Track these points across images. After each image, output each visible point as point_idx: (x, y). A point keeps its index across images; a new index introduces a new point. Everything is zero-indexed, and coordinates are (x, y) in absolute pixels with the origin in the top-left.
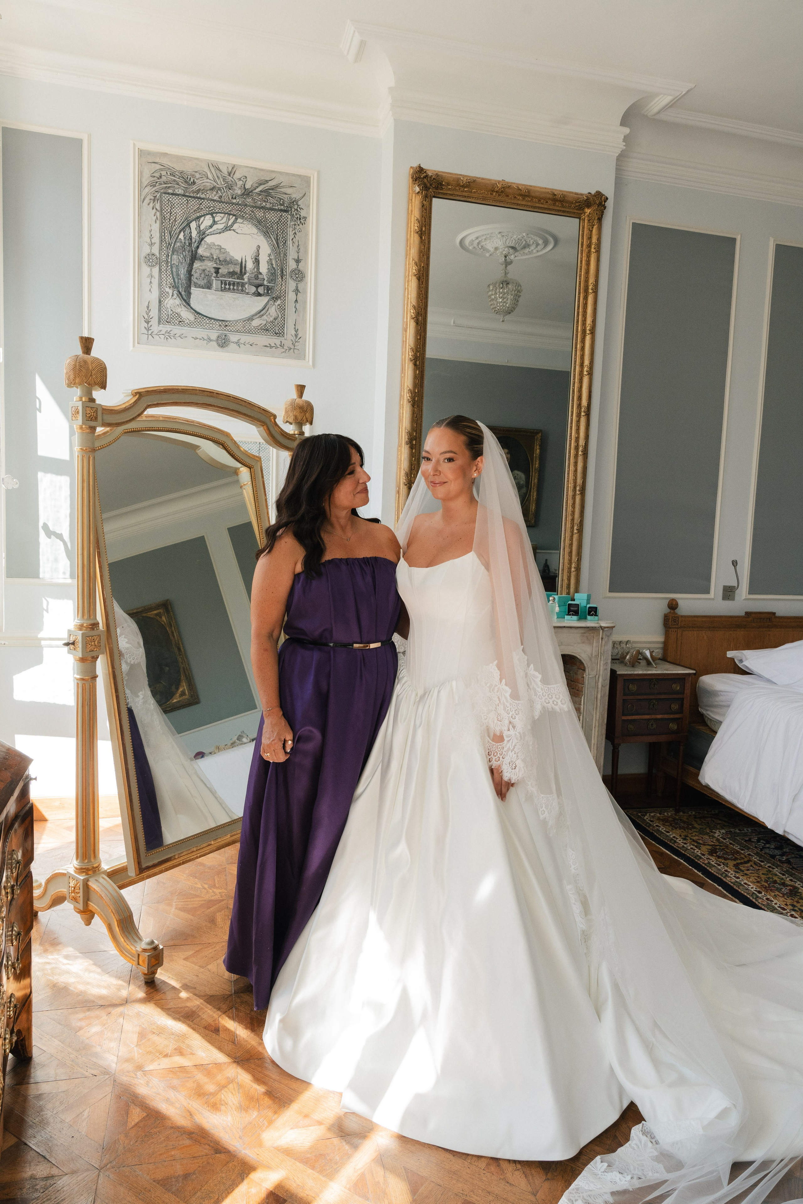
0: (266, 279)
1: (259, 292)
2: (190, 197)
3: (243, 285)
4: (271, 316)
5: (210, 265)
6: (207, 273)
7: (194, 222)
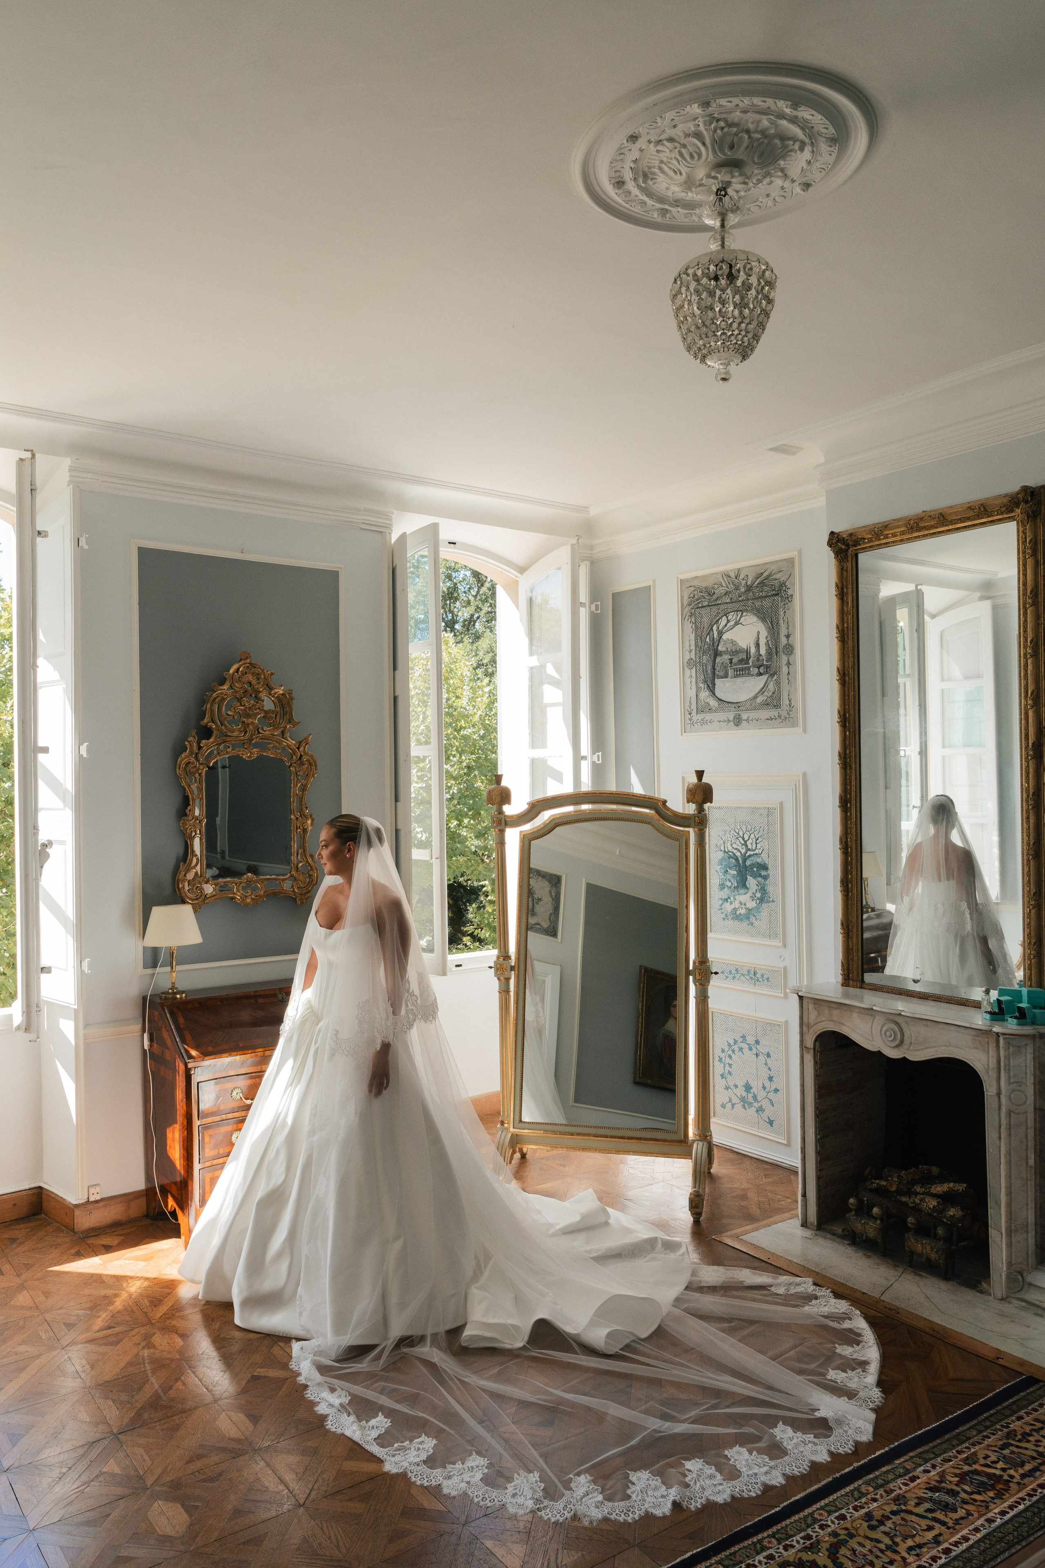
0: (766, 659)
1: (761, 672)
2: (713, 605)
3: (749, 669)
4: (771, 692)
5: (726, 657)
6: (725, 665)
7: (716, 625)
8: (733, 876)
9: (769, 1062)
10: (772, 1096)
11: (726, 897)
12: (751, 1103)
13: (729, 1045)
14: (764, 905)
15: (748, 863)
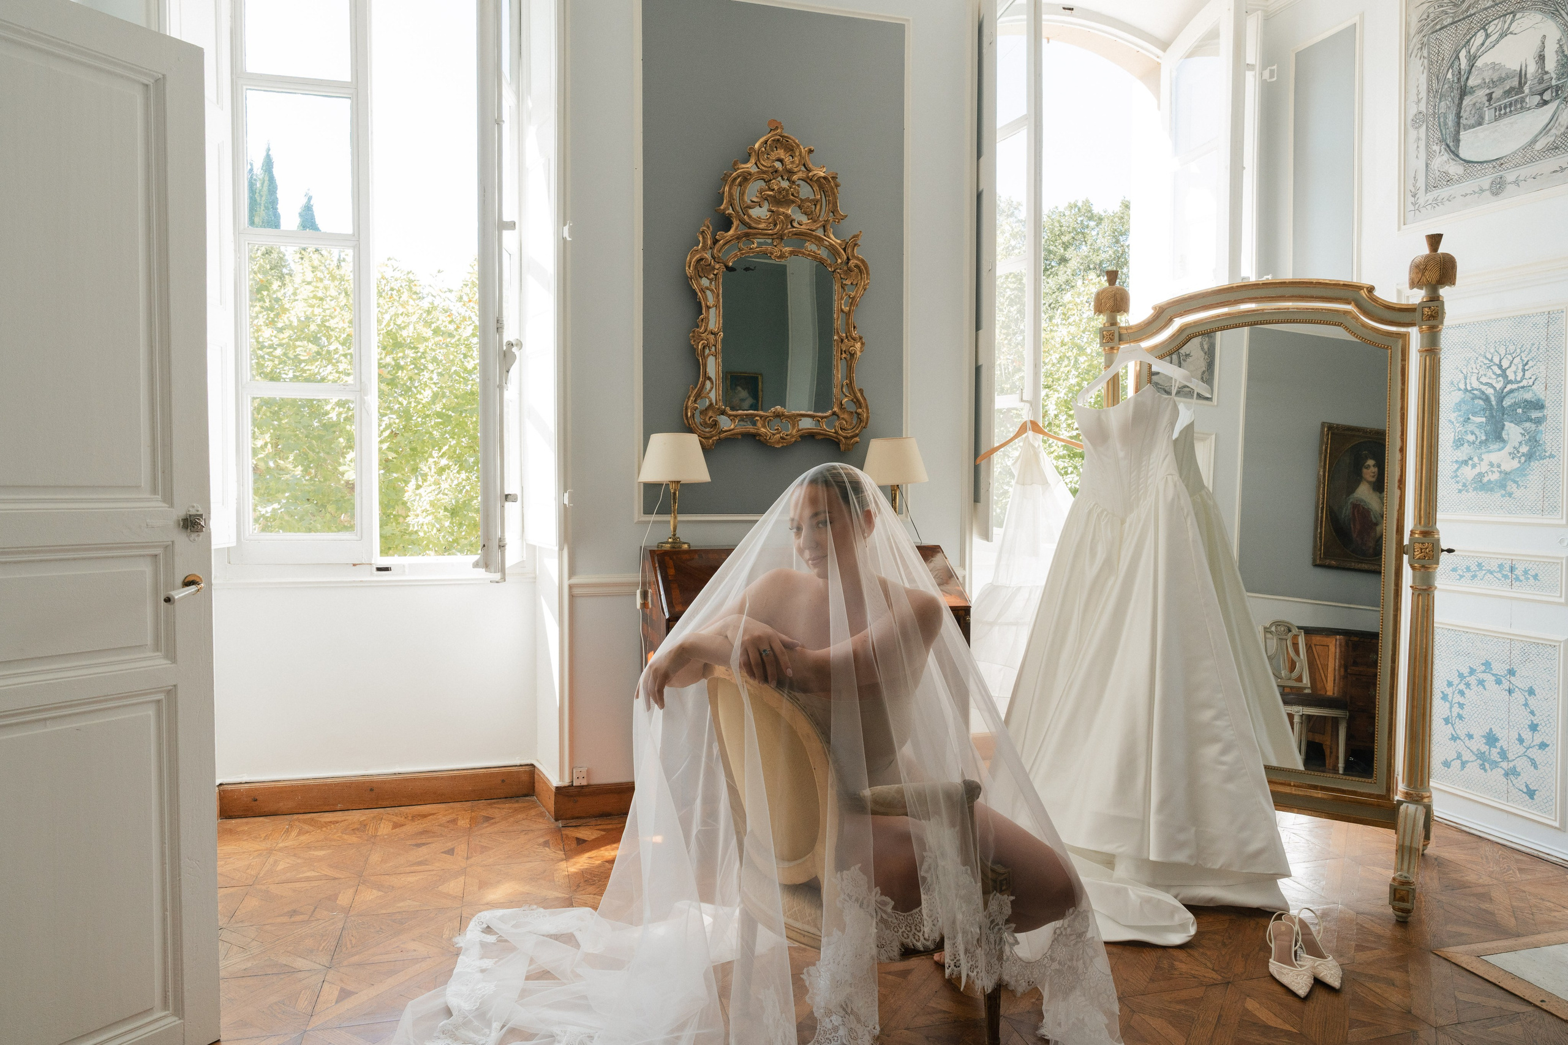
0: (1554, 76)
1: (1545, 101)
2: (1459, 21)
3: (1523, 100)
4: (1562, 126)
5: (1481, 94)
6: (1478, 105)
7: (1464, 49)
8: (1480, 426)
9: (1532, 701)
10: (1535, 753)
11: (1465, 458)
12: (1497, 762)
13: (1461, 676)
14: (1534, 464)
15: (1507, 402)
